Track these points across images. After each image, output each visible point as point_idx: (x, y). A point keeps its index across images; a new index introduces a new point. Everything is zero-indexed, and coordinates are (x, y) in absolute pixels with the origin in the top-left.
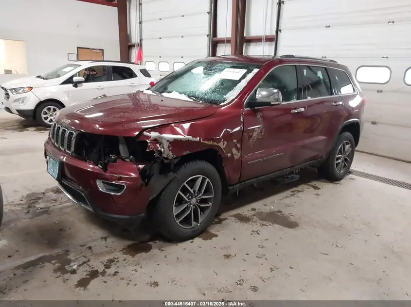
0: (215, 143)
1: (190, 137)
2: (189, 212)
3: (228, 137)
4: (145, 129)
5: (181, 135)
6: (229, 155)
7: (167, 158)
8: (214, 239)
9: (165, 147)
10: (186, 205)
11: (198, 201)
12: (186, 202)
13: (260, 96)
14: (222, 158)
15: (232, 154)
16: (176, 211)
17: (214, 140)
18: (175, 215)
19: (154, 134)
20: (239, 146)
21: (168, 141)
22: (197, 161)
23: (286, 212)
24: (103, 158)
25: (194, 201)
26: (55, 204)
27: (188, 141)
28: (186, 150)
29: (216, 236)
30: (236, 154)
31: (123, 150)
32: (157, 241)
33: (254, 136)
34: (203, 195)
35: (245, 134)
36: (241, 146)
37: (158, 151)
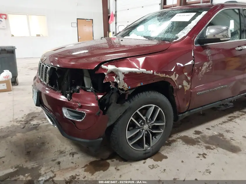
0: (167, 76)
1: (144, 70)
2: (141, 136)
3: (180, 70)
4: (103, 63)
5: (136, 68)
6: (180, 86)
7: (122, 90)
8: (164, 160)
9: (121, 80)
10: (139, 130)
11: (151, 127)
12: (139, 128)
13: (209, 34)
14: (173, 89)
15: (183, 86)
16: (128, 135)
17: (166, 73)
18: (127, 138)
19: (110, 67)
20: (189, 78)
21: (123, 73)
22: (150, 92)
23: (228, 136)
24: (70, 88)
25: (146, 127)
26: (44, 122)
27: (142, 74)
28: (141, 82)
29: (166, 157)
30: (186, 86)
31: (87, 81)
32: (115, 160)
33: (203, 69)
34: (155, 122)
35: (195, 68)
36: (191, 78)
37: (114, 82)
